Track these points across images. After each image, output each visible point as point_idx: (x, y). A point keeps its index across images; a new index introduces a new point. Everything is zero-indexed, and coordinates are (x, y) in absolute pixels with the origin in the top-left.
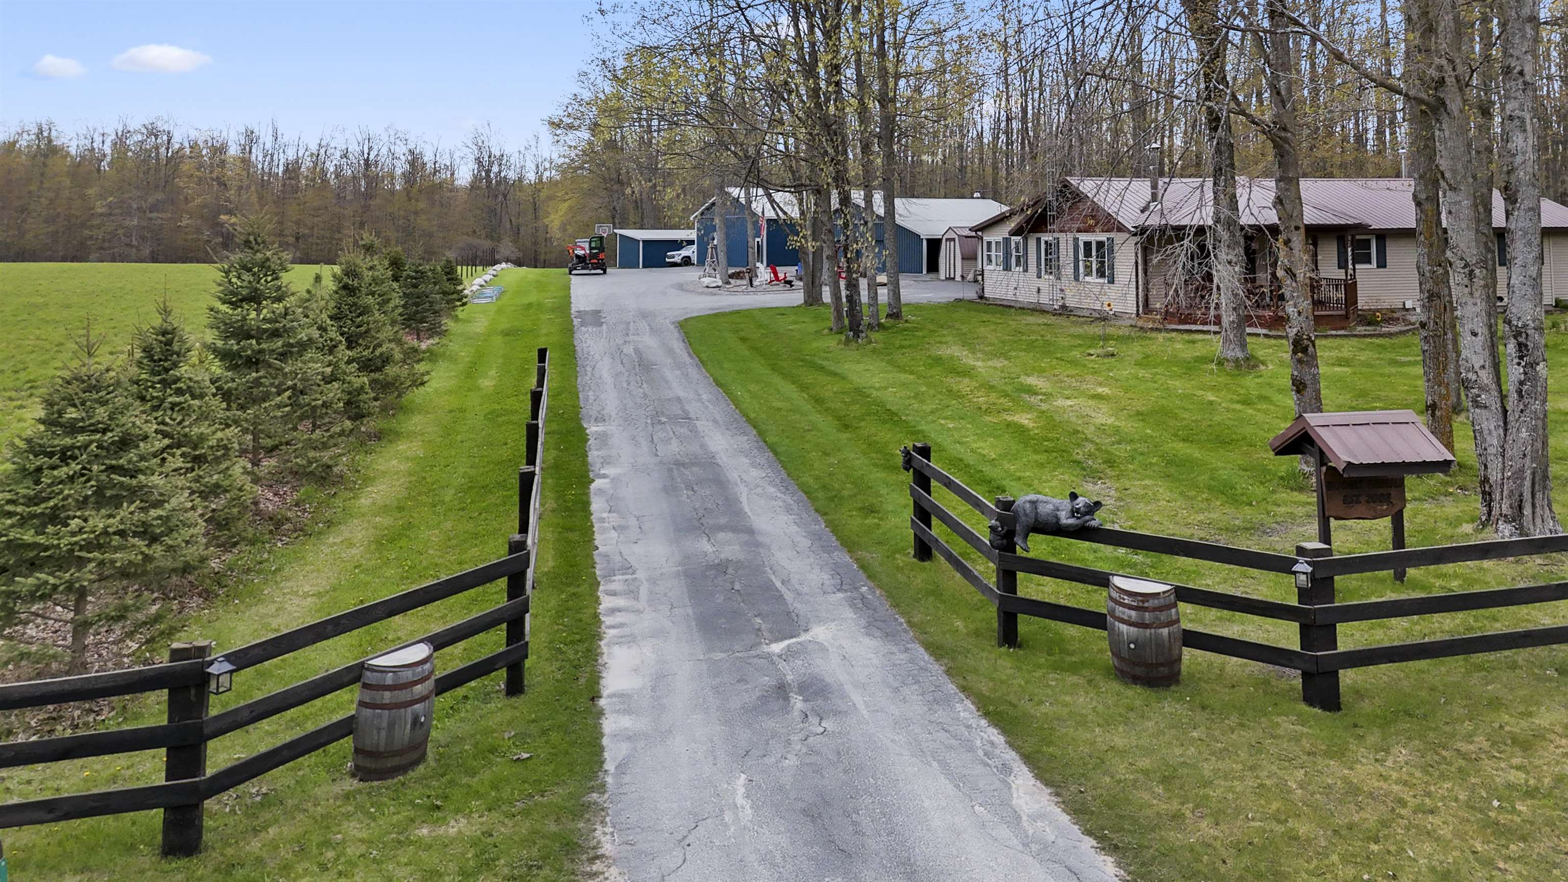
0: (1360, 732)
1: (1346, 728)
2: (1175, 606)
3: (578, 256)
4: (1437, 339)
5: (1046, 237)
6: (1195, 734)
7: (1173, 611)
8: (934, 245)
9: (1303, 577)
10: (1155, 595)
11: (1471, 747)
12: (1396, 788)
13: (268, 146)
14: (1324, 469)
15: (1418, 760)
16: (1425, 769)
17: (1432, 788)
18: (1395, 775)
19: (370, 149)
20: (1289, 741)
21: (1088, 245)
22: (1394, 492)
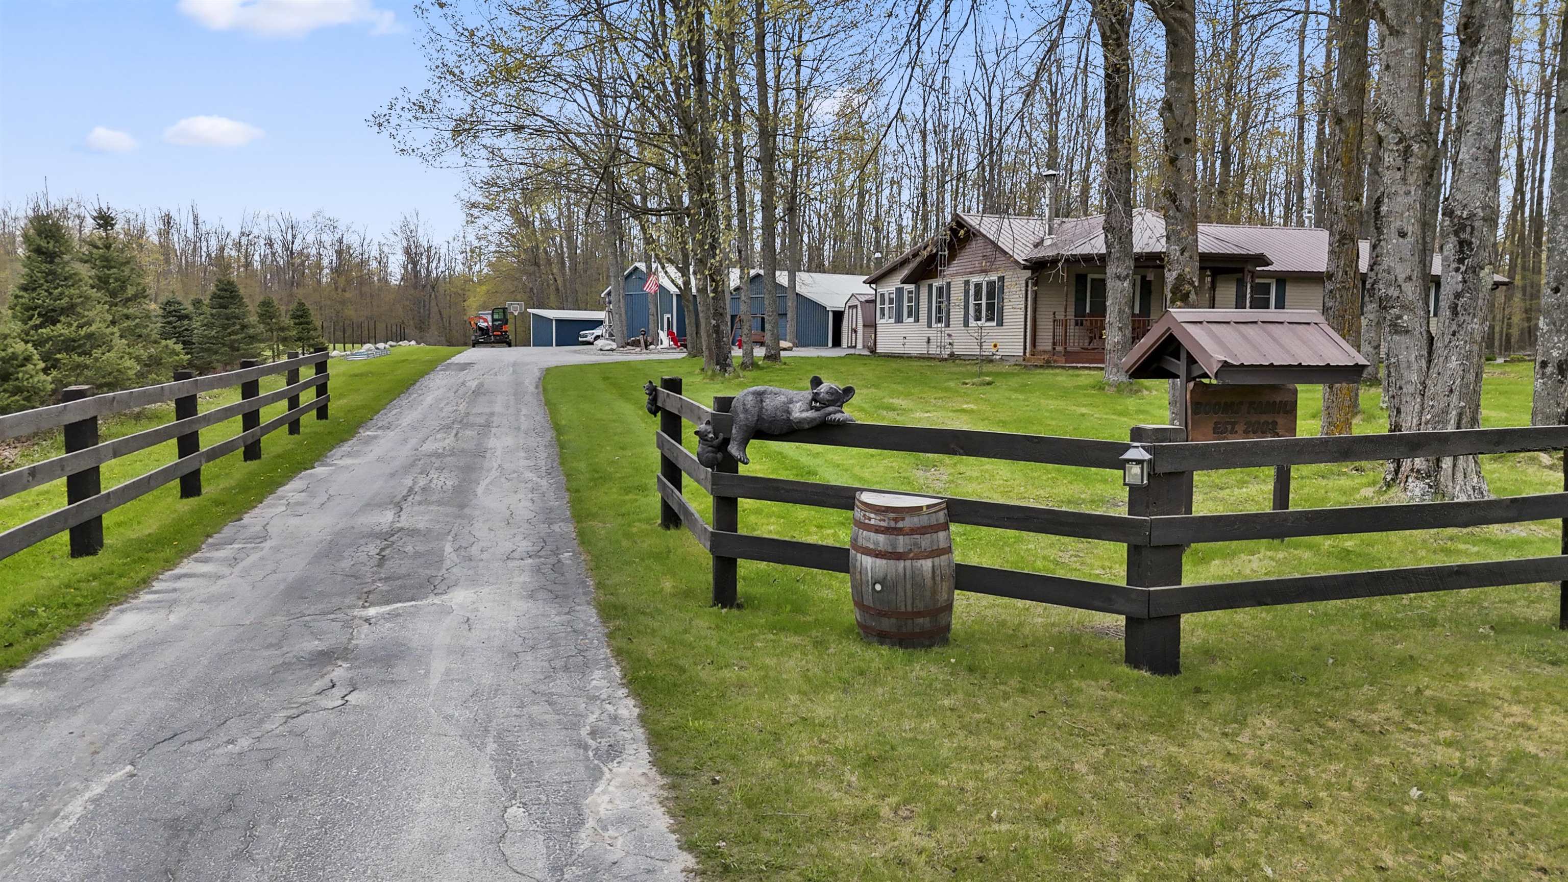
0: (1204, 698)
1: (1183, 695)
2: (945, 527)
3: (481, 329)
4: (1344, 293)
5: (936, 283)
6: (946, 702)
7: (942, 535)
8: (838, 316)
9: (1136, 470)
10: (915, 511)
11: (1375, 717)
12: (1250, 772)
13: (190, 234)
14: (1191, 385)
15: (1290, 733)
16: (1297, 746)
17: (1311, 772)
18: (1251, 753)
19: (294, 237)
20: (1091, 710)
21: (978, 286)
22: (1281, 421)
